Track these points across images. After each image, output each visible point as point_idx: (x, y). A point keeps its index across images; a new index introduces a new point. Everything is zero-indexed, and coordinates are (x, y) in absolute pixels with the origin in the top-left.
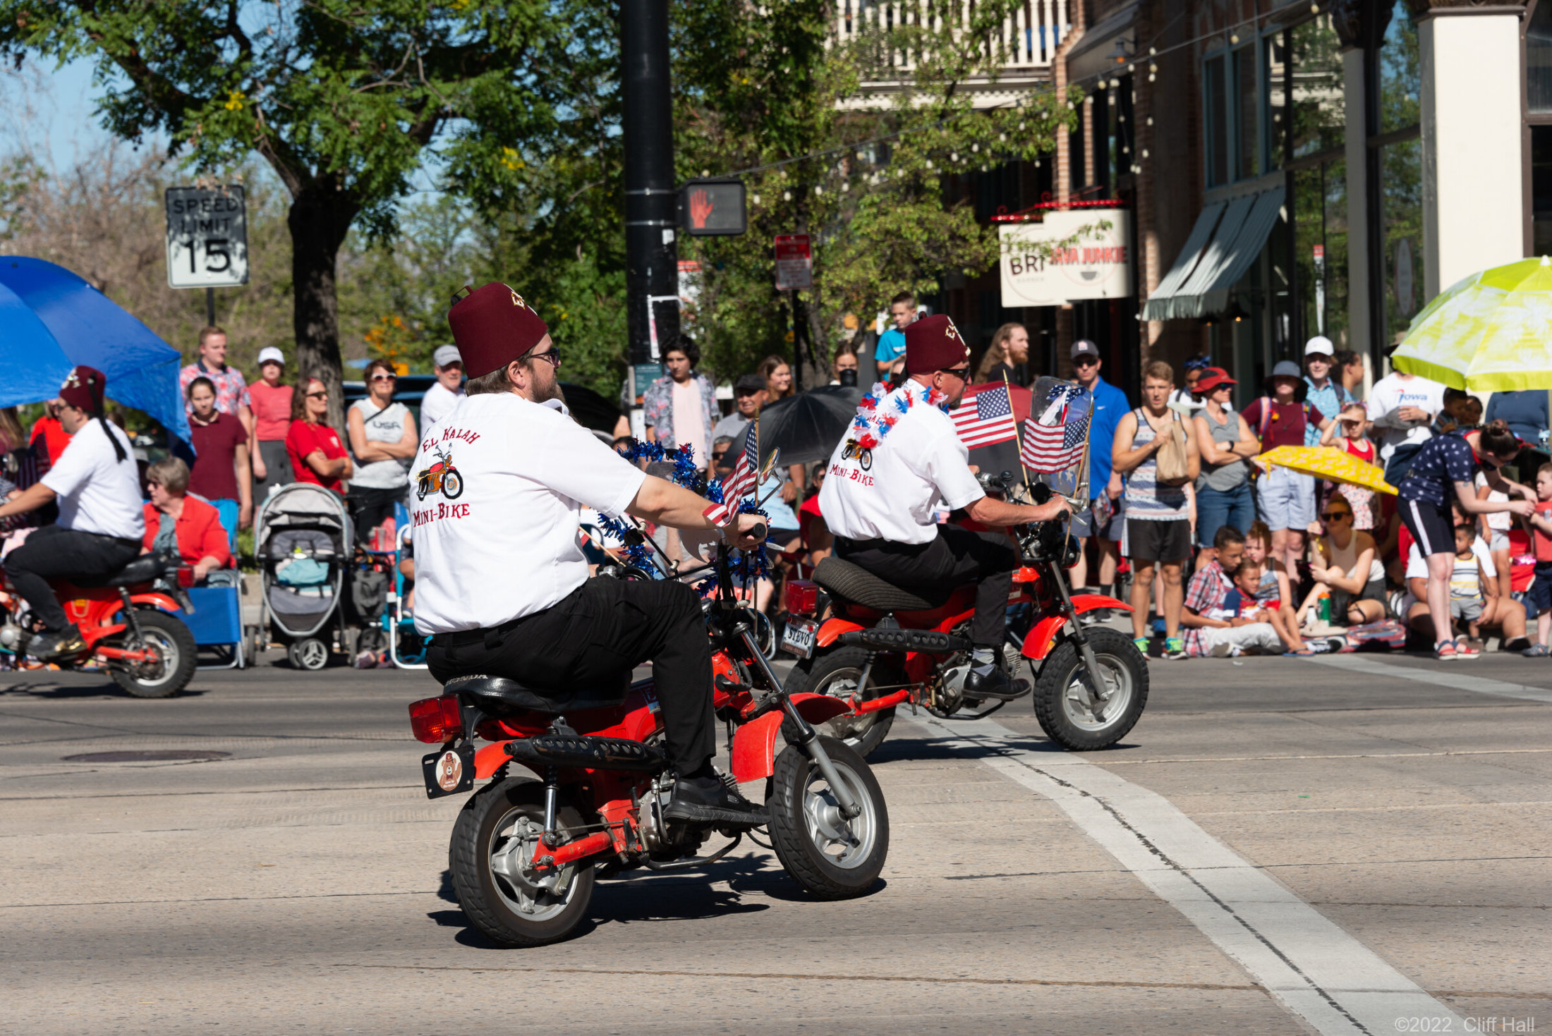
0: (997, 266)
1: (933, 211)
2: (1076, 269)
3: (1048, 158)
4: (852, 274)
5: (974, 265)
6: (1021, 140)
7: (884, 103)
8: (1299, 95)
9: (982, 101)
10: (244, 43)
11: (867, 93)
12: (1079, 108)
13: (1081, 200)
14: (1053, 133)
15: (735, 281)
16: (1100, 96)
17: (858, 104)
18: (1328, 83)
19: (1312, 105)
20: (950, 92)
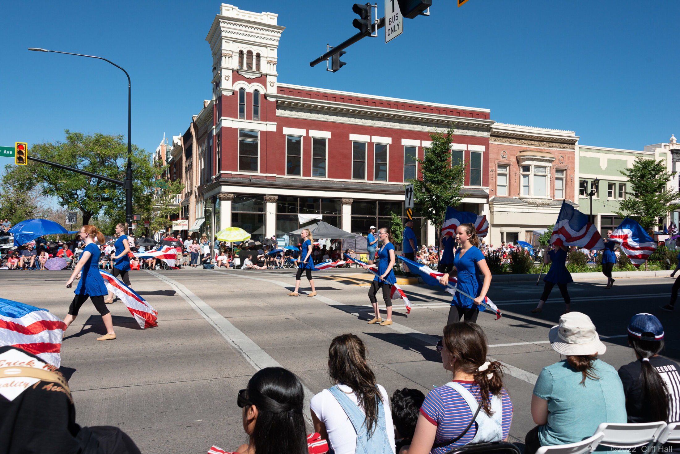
0: (172, 225)
1: (164, 219)
2: (181, 226)
3: (178, 214)
4: (154, 226)
5: (169, 225)
6: (175, 212)
7: (159, 207)
8: (207, 208)
9: (170, 207)
10: (78, 196)
11: (157, 206)
12: (182, 209)
13: (182, 219)
14: (179, 211)
15: (140, 226)
16: (185, 207)
17: (155, 207)
18: (210, 207)
19: (209, 210)
20: (167, 206)
